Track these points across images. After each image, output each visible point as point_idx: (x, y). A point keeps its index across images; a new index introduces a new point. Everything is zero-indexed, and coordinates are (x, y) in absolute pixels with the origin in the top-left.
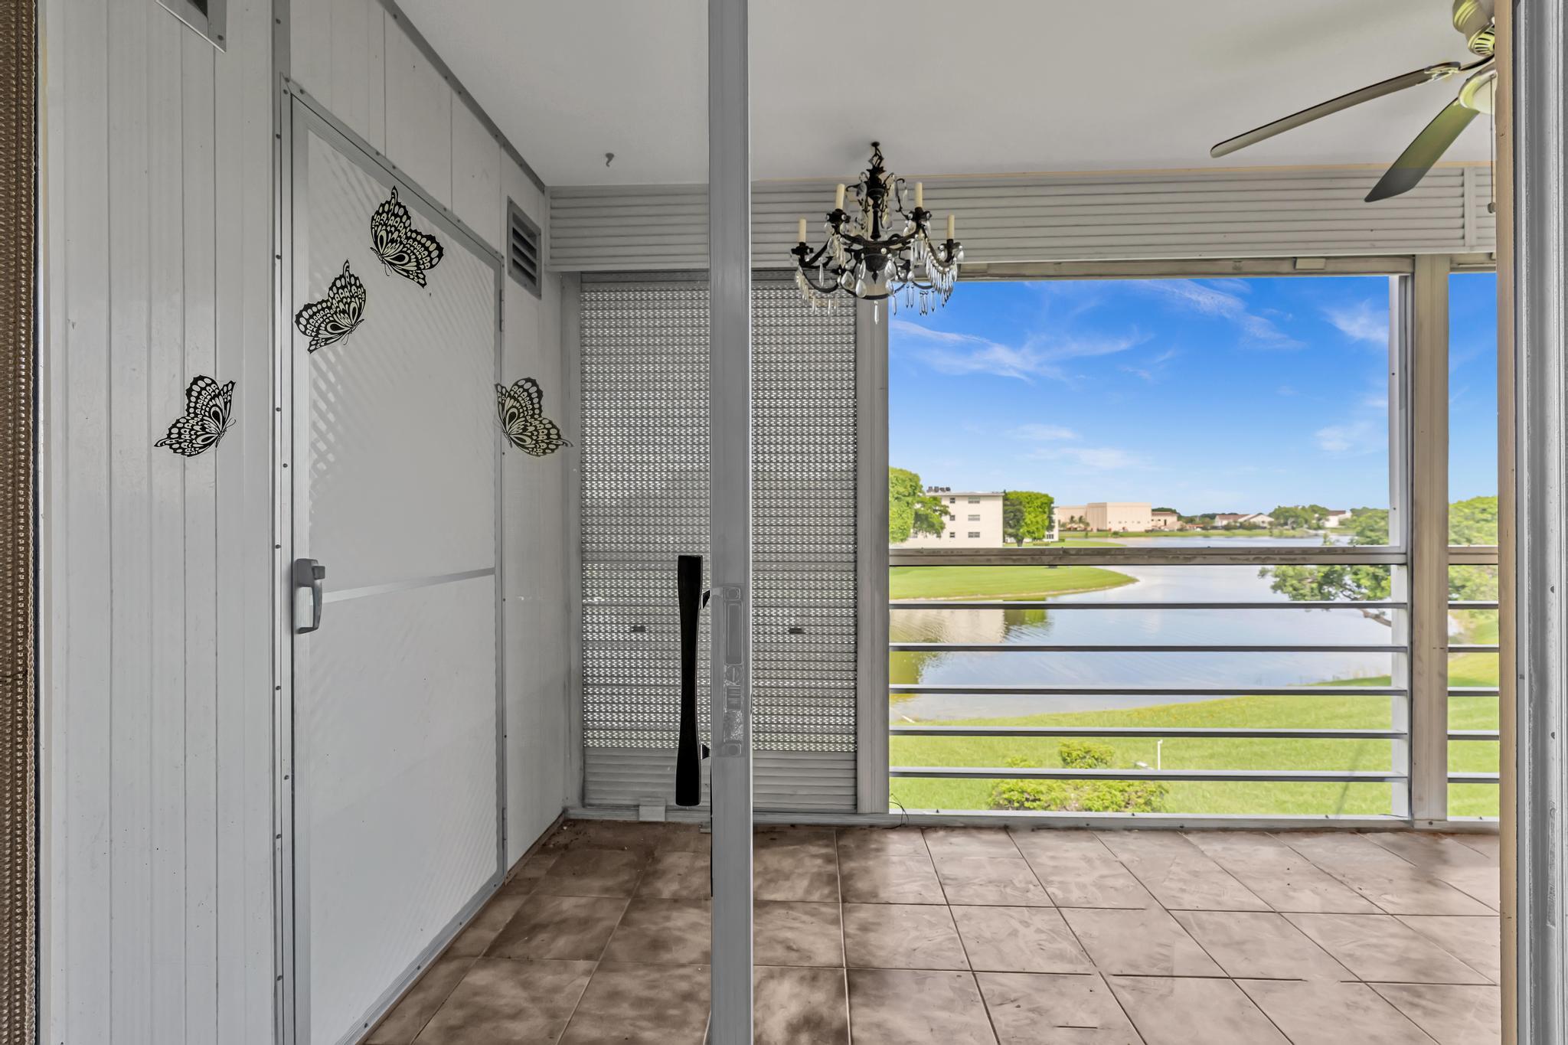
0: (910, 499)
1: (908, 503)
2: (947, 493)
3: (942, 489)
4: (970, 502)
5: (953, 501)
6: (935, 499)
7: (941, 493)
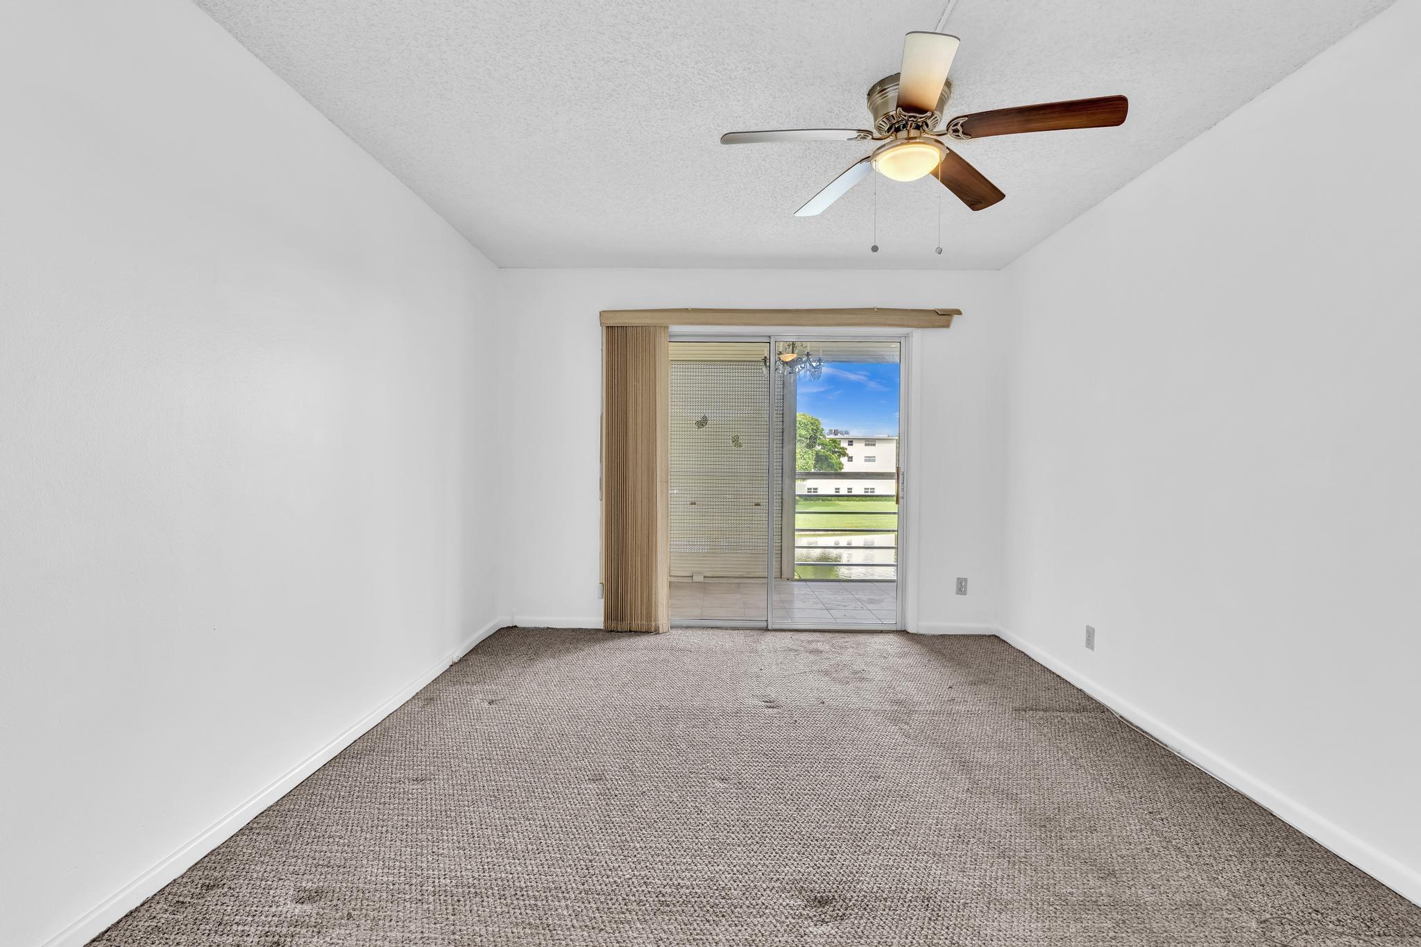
0: (812, 442)
1: (809, 445)
2: (846, 436)
3: (841, 433)
4: (866, 445)
5: (851, 443)
6: (834, 441)
7: (839, 436)
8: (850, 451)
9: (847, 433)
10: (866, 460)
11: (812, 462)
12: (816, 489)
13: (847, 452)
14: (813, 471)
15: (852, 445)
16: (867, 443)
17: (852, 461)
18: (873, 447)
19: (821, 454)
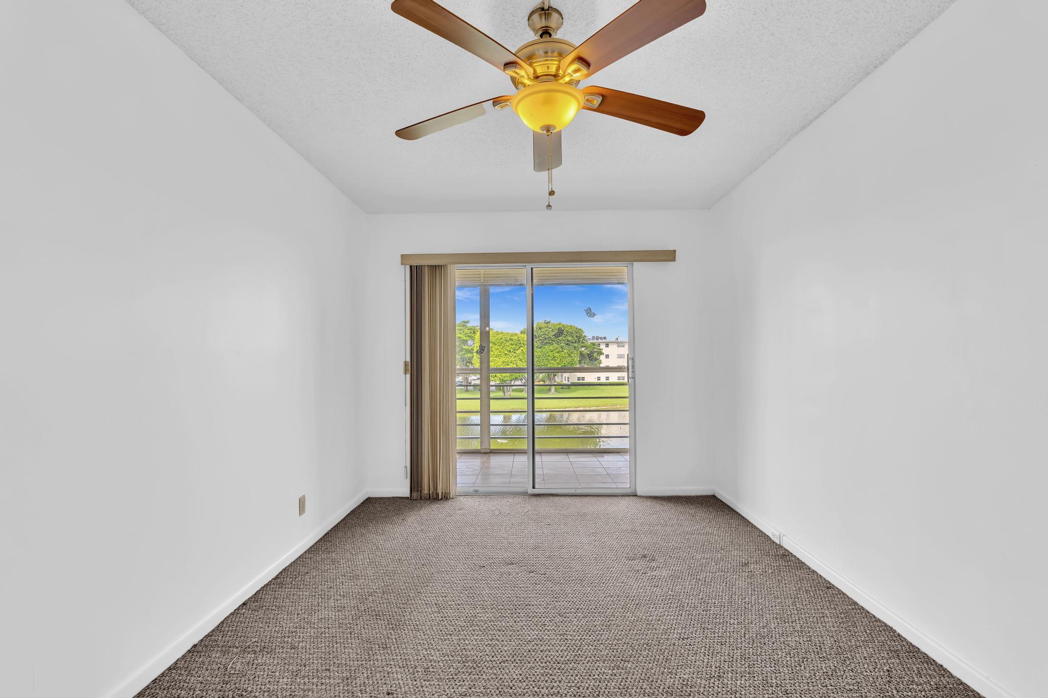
0: (576, 345)
1: (575, 347)
2: (604, 340)
3: (601, 338)
5: (607, 345)
6: (594, 344)
7: (600, 340)
8: (606, 351)
9: (605, 338)
10: (618, 357)
11: (577, 359)
12: (584, 378)
13: (603, 351)
14: (578, 366)
15: (608, 347)
16: (619, 345)
17: (608, 358)
18: (623, 348)
19: (583, 353)
